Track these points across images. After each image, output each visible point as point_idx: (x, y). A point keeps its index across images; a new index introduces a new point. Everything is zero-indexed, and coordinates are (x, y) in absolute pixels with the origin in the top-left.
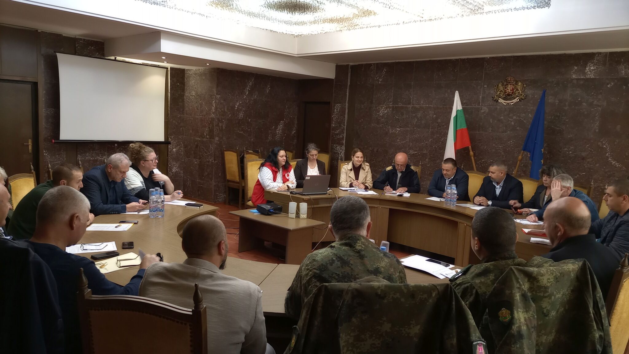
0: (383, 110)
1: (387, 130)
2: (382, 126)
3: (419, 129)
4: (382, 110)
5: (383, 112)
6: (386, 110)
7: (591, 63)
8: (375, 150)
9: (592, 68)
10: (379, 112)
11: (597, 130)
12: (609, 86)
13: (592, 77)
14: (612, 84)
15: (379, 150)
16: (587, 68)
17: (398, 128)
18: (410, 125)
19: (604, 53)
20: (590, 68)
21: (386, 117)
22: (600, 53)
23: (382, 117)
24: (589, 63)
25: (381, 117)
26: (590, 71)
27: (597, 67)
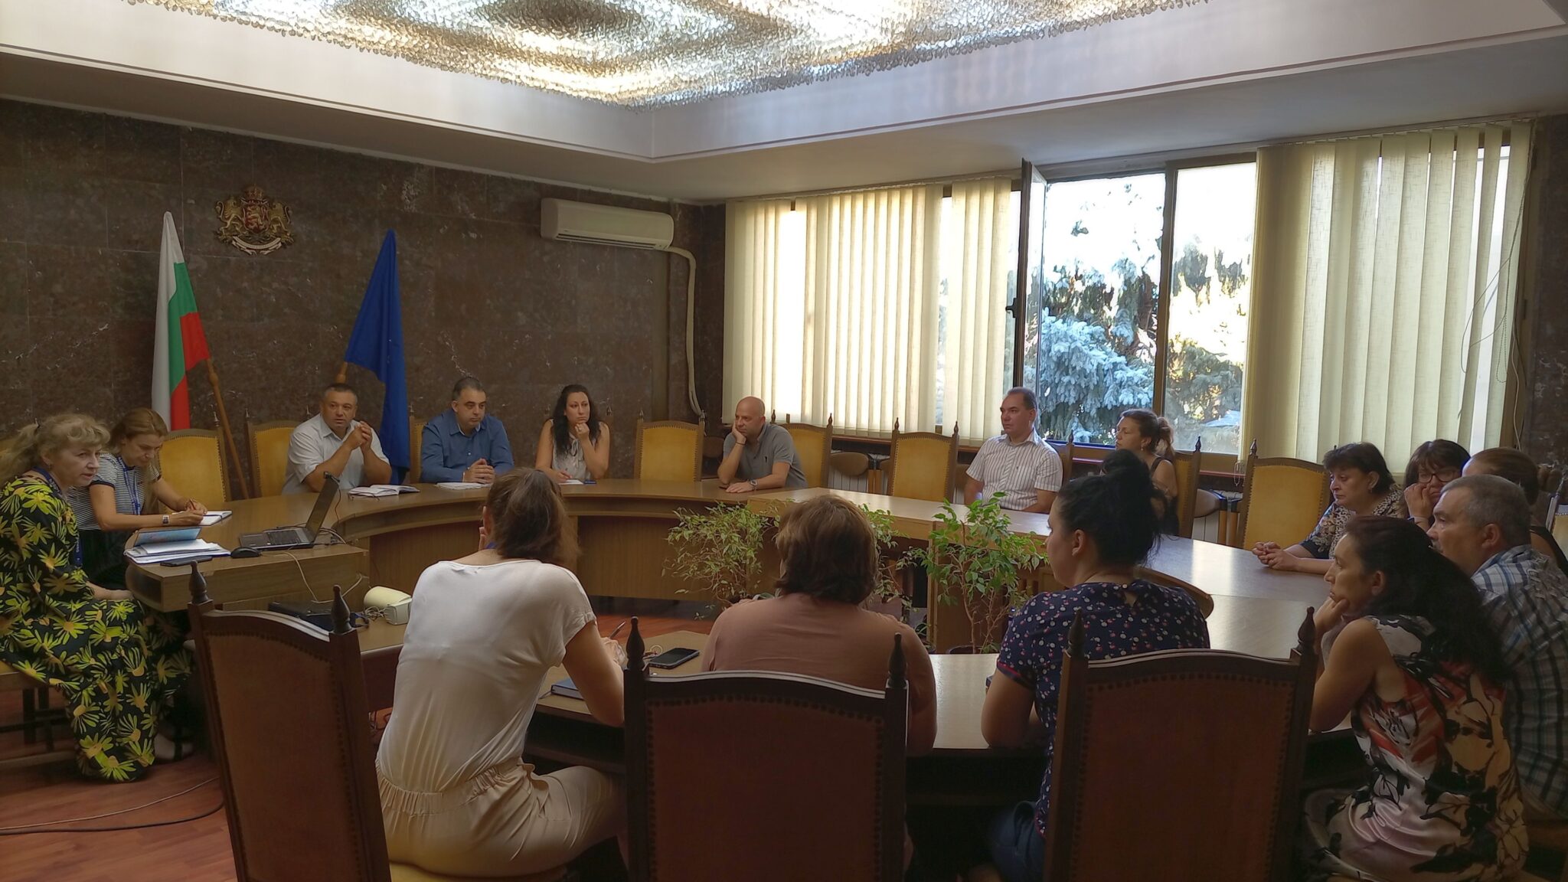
7: (408, 183)
9: (412, 193)
11: (433, 314)
12: (441, 231)
13: (413, 211)
14: (446, 227)
16: (404, 192)
19: (429, 166)
20: (408, 192)
22: (422, 166)
24: (405, 182)
26: (409, 199)
27: (419, 193)
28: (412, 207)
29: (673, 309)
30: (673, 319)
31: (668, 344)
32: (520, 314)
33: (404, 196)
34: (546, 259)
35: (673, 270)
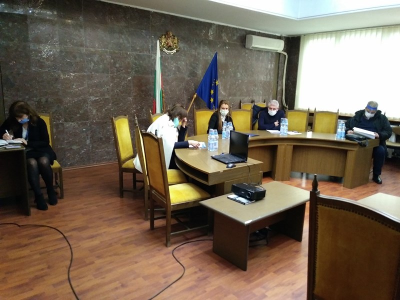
0: (47, 51)
1: (57, 76)
2: (49, 70)
3: (97, 74)
4: (45, 51)
5: (48, 54)
6: (51, 51)
7: (211, 30)
8: (43, 100)
10: (41, 52)
13: (211, 40)
14: (220, 45)
15: (49, 99)
17: (71, 72)
18: (86, 70)
19: (216, 24)
21: (52, 59)
23: (47, 59)
25: (45, 60)
27: (213, 33)
28: (211, 38)
29: (280, 72)
30: (280, 75)
31: (277, 83)
32: (238, 74)
33: (209, 35)
34: (246, 55)
35: (281, 59)
